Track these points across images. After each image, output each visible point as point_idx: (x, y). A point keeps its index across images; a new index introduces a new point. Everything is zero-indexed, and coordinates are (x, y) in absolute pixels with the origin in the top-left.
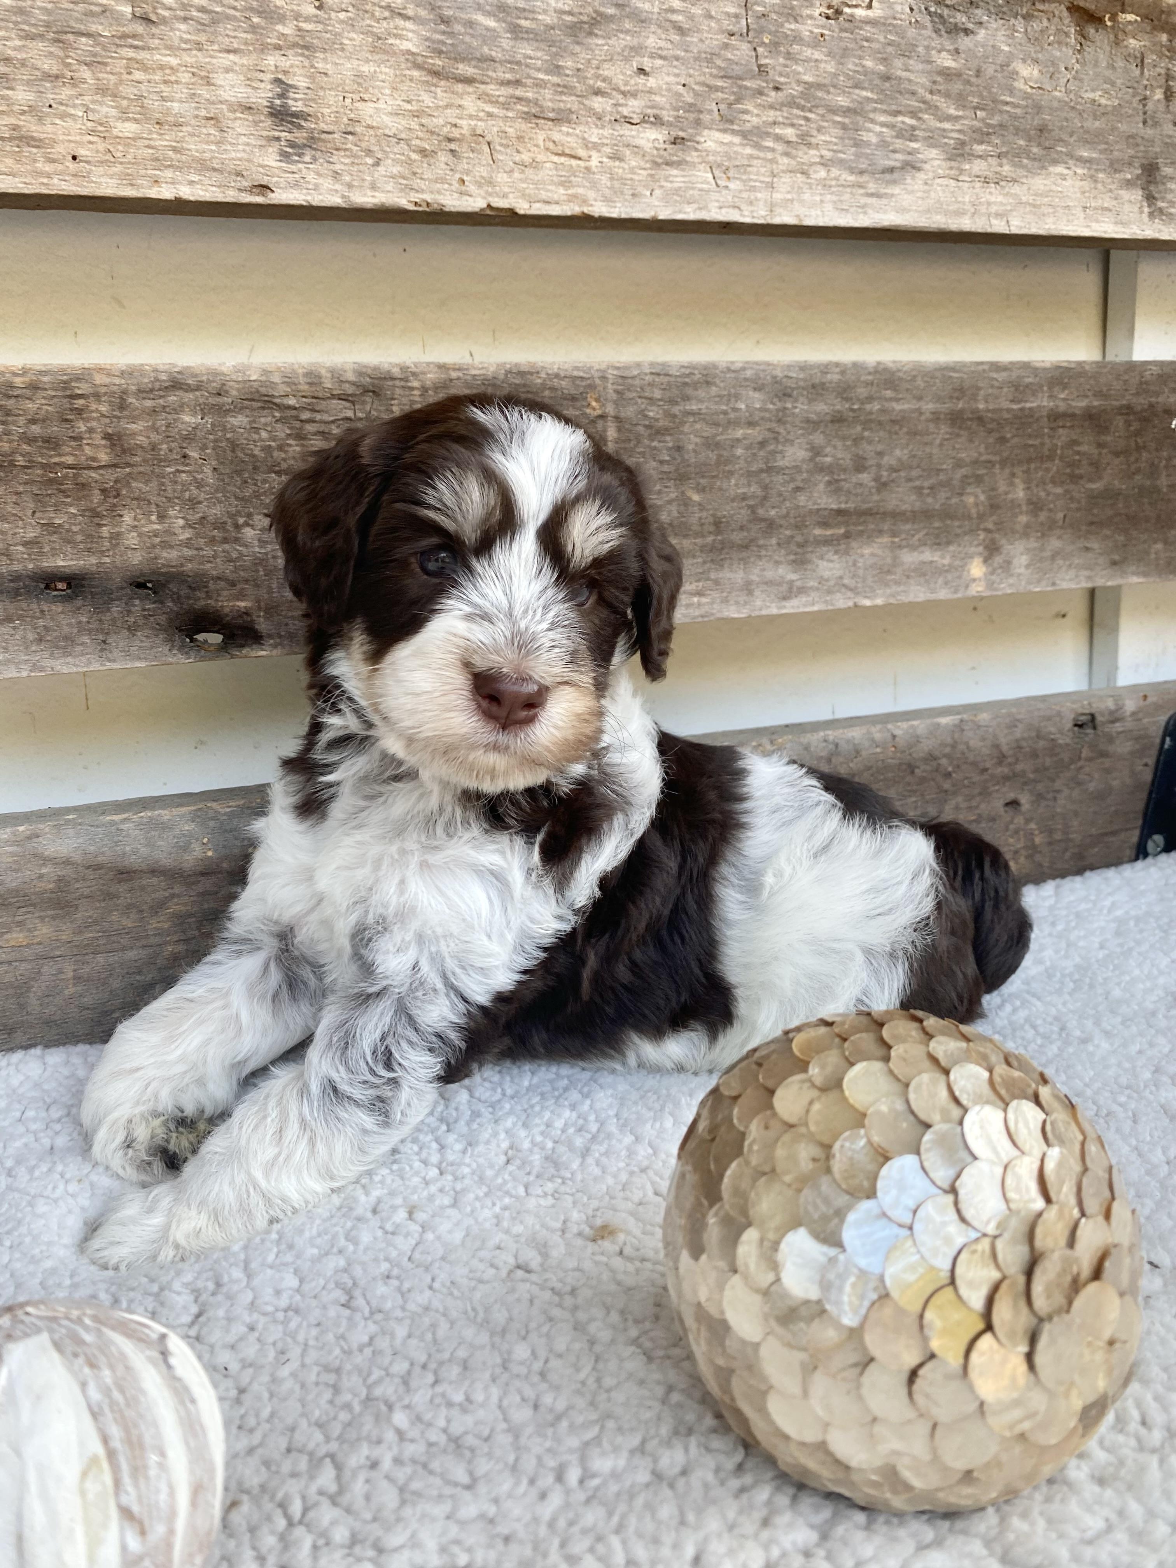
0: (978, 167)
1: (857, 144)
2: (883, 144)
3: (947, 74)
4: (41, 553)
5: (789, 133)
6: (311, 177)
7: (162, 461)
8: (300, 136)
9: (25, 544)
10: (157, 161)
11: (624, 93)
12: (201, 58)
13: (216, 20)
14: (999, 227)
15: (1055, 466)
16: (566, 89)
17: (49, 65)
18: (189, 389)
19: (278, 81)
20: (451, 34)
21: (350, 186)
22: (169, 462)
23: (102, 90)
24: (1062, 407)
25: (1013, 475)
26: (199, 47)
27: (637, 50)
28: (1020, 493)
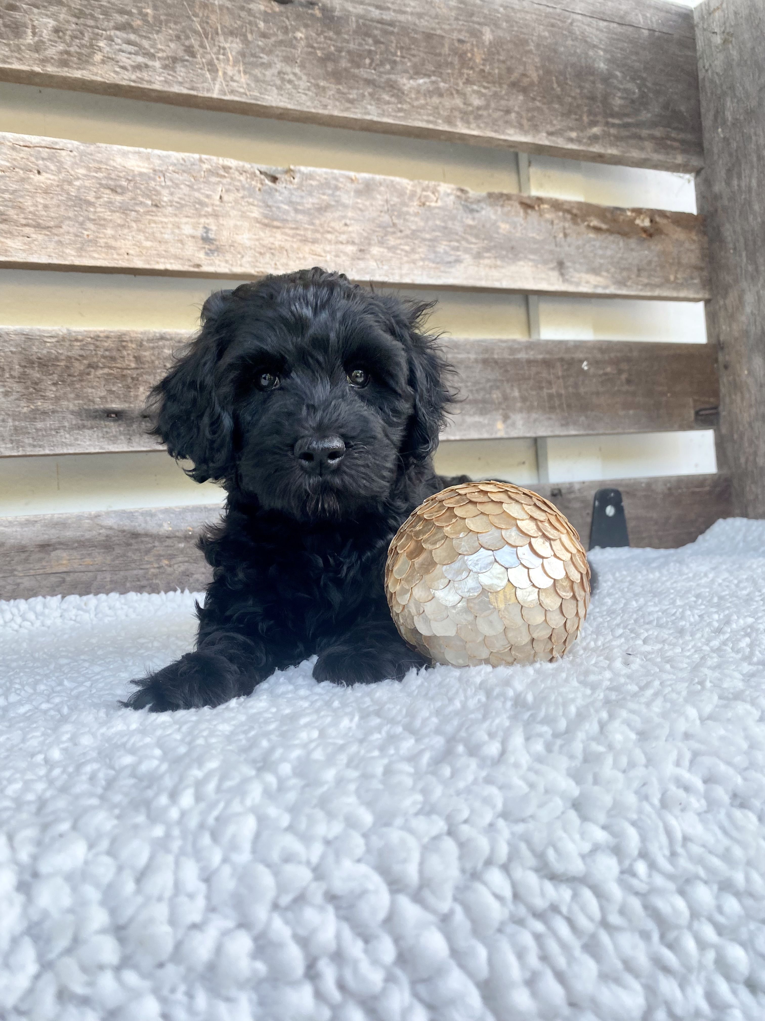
0: (487, 261)
1: (435, 252)
2: (446, 253)
3: (471, 227)
4: (107, 402)
5: (407, 248)
6: (217, 262)
7: (155, 368)
8: (213, 247)
9: (100, 398)
10: (159, 256)
11: (340, 233)
12: (177, 219)
13: (182, 206)
14: (497, 285)
15: (531, 382)
16: (317, 231)
17: (119, 221)
18: (167, 340)
19: (205, 228)
20: (271, 211)
21: (232, 265)
22: (159, 368)
23: (139, 230)
24: (532, 357)
25: (512, 386)
26: (176, 215)
27: (344, 217)
28: (516, 394)
